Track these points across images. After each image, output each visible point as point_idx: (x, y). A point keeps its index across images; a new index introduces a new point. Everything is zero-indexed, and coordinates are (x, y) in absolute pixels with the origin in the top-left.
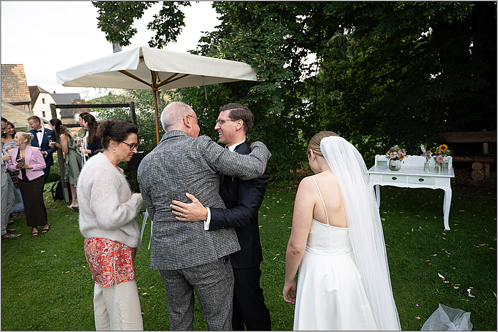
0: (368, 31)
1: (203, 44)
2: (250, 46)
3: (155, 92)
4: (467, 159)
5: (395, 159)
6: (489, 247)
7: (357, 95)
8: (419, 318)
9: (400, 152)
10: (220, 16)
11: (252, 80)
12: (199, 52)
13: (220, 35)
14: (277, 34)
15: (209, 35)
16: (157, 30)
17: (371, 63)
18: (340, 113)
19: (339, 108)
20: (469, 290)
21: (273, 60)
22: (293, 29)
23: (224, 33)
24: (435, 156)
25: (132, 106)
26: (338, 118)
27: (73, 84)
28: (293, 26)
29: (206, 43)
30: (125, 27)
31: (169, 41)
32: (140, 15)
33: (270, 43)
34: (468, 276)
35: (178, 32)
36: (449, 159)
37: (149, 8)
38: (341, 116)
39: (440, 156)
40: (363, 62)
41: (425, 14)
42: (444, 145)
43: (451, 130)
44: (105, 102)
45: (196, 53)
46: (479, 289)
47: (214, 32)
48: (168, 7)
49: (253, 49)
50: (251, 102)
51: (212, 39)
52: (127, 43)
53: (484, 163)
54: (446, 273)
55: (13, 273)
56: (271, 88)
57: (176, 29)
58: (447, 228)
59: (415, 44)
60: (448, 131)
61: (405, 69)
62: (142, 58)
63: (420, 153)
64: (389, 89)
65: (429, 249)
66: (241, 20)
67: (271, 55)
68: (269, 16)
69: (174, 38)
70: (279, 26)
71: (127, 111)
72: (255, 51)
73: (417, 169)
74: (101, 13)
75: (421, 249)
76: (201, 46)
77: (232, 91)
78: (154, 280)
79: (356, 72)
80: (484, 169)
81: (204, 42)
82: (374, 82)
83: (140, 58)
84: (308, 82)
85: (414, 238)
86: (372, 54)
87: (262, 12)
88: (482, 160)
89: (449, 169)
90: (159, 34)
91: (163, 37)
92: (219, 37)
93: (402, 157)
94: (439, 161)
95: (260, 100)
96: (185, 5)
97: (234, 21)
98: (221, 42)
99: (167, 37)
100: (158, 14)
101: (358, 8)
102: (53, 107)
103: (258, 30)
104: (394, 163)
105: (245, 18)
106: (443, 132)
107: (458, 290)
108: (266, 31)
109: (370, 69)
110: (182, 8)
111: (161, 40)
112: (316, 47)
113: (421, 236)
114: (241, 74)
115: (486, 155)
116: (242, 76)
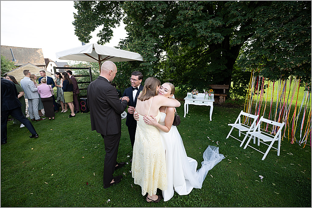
0: (187, 44)
1: (120, 44)
2: (140, 47)
3: (100, 63)
4: (218, 95)
5: (194, 94)
6: (224, 126)
7: (181, 69)
8: (200, 153)
9: (196, 92)
10: (128, 33)
11: (141, 60)
12: (119, 47)
13: (128, 41)
14: (151, 42)
15: (123, 41)
16: (101, 37)
17: (187, 57)
20: (217, 142)
21: (150, 53)
22: (158, 41)
23: (130, 40)
24: (208, 94)
25: (90, 69)
26: (174, 77)
27: (63, 58)
28: (158, 40)
29: (122, 44)
30: (87, 35)
31: (106, 42)
32: (94, 30)
33: (149, 46)
34: (217, 137)
35: (110, 39)
36: (213, 95)
37: (97, 27)
38: (175, 77)
39: (210, 94)
40: (184, 56)
41: (207, 40)
42: (212, 90)
43: (213, 84)
45: (118, 48)
46: (220, 141)
47: (125, 40)
48: (106, 28)
49: (142, 48)
50: (141, 70)
51: (124, 42)
52: (88, 42)
54: (210, 136)
56: (149, 64)
57: (109, 37)
58: (211, 120)
59: (202, 51)
60: (212, 84)
61: (198, 60)
62: (94, 48)
63: (203, 92)
64: (193, 67)
65: (204, 127)
66: (137, 35)
67: (149, 51)
68: (149, 35)
69: (108, 41)
70: (152, 39)
71: (88, 71)
72: (142, 49)
73: (202, 98)
74: (76, 28)
75: (202, 127)
77: (133, 65)
78: (100, 142)
79: (181, 60)
80: (223, 98)
81: (121, 43)
82: (187, 64)
83: (93, 48)
84: (163, 63)
85: (200, 124)
86: (187, 53)
87: (146, 33)
88: (223, 95)
89: (213, 98)
90: (102, 39)
91: (104, 40)
92: (127, 42)
93: (197, 94)
94: (210, 96)
95: (144, 69)
96: (113, 27)
97: (134, 35)
98: (128, 44)
99: (105, 40)
100: (101, 30)
101: (183, 35)
102: (55, 68)
103: (144, 40)
104: (194, 96)
105: (138, 35)
106: (211, 85)
107: (214, 142)
108: (147, 41)
109: (186, 59)
110: (112, 28)
111: (103, 41)
112: (166, 49)
113: (202, 123)
114: (136, 58)
115: (224, 94)
116: (137, 59)
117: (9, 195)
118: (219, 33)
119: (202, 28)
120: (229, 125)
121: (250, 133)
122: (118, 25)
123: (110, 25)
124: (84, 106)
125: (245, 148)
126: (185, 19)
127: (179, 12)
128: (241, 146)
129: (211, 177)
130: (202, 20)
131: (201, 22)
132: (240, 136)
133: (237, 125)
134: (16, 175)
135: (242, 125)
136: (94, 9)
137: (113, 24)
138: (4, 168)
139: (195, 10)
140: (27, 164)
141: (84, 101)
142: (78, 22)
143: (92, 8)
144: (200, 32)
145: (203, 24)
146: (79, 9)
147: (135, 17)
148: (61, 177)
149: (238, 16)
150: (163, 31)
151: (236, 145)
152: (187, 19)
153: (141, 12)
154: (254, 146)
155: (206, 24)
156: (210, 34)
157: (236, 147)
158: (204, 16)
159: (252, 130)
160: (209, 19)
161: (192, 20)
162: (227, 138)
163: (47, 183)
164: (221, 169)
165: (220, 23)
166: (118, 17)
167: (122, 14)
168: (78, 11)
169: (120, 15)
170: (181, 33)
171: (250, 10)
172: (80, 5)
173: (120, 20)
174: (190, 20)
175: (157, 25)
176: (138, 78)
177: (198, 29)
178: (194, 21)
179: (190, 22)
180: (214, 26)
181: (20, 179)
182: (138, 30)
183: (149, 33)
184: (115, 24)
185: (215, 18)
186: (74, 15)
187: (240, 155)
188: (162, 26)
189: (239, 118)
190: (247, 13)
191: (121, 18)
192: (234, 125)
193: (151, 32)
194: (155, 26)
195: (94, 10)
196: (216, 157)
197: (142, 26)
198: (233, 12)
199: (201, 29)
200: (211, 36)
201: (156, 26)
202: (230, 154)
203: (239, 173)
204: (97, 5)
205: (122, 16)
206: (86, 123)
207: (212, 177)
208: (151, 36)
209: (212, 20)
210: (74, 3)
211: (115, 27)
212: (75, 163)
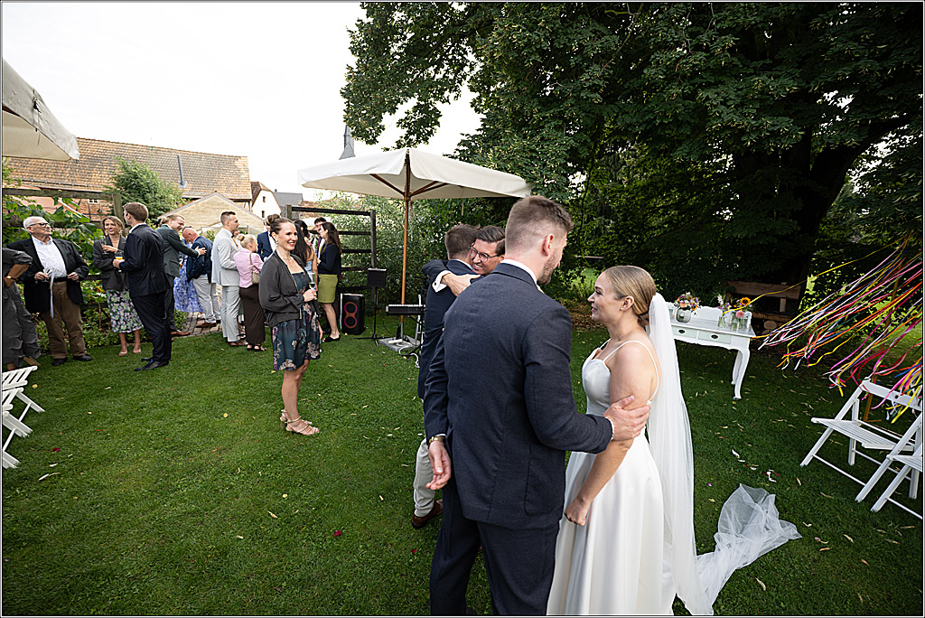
1: (461, 148)
2: (527, 157)
3: (407, 202)
5: (685, 309)
6: (788, 423)
7: (631, 225)
8: (713, 500)
9: (692, 301)
12: (457, 157)
13: (484, 140)
14: (561, 144)
16: (408, 129)
17: (652, 189)
18: (608, 244)
19: (608, 239)
20: (769, 473)
21: (554, 176)
23: (488, 137)
24: (734, 310)
25: (373, 214)
26: (605, 250)
27: (315, 185)
29: (466, 148)
30: (374, 123)
31: (420, 142)
32: (393, 110)
33: (552, 155)
34: (767, 457)
35: (430, 133)
36: (749, 315)
37: (404, 103)
38: (609, 249)
39: (741, 311)
40: (644, 187)
41: (743, 139)
42: (747, 298)
43: (743, 280)
44: (340, 207)
45: (452, 157)
46: (779, 472)
47: (476, 136)
48: (423, 103)
49: (530, 161)
51: (473, 144)
52: (373, 141)
53: (779, 322)
54: (741, 451)
55: (245, 392)
57: (429, 129)
58: (738, 395)
60: (740, 279)
63: (715, 304)
64: (669, 222)
65: (718, 419)
66: (514, 124)
67: (551, 170)
68: (553, 123)
69: (426, 140)
70: (562, 135)
71: (366, 220)
72: (531, 163)
73: (709, 322)
74: (349, 105)
75: (708, 417)
76: (460, 151)
78: (399, 421)
79: (634, 198)
81: (464, 146)
85: (699, 405)
87: (545, 118)
88: (777, 318)
89: (748, 326)
90: (410, 133)
91: (414, 137)
92: (482, 142)
93: (694, 307)
94: (739, 317)
96: (443, 102)
97: (505, 124)
99: (418, 138)
100: (411, 110)
101: (661, 123)
102: (290, 210)
103: (539, 137)
104: (683, 313)
105: (520, 123)
106: (735, 280)
107: (756, 472)
108: (546, 141)
109: (650, 198)
110: (439, 105)
111: (411, 140)
112: (589, 164)
113: (707, 403)
114: (513, 189)
115: (782, 313)
116: (513, 192)
117: (188, 531)
118: (784, 116)
119: (729, 103)
120: (814, 420)
121: (901, 458)
122: (454, 94)
123: (434, 96)
124: (353, 315)
125: (877, 506)
126: (671, 77)
127: (653, 57)
128: (861, 497)
129: (761, 586)
130: (727, 77)
131: (722, 83)
132: (852, 462)
133: (846, 424)
134: (200, 481)
135: (863, 426)
136: (398, 54)
137: (441, 92)
138: (172, 457)
139: (707, 50)
140: (224, 455)
141: (355, 301)
142: (357, 88)
143: (392, 50)
144: (720, 116)
145: (730, 90)
146: (362, 55)
147: (516, 73)
148: (307, 505)
149: (858, 59)
150: (593, 113)
151: (842, 493)
152: (678, 75)
153: (539, 60)
154: (912, 505)
155: (741, 90)
156: (753, 122)
157: (843, 499)
158: (737, 66)
159: (909, 449)
160: (751, 74)
161: (692, 78)
162: (802, 464)
163: (274, 516)
164: (792, 566)
165: (793, 87)
166: (456, 73)
167: (468, 64)
168: (359, 61)
169: (462, 66)
170: (655, 119)
171: (904, 40)
172: (365, 44)
173: (460, 82)
174: (684, 77)
175: (582, 95)
176: (494, 250)
177: (715, 107)
178: (698, 80)
179: (685, 87)
180: (772, 95)
181: (211, 492)
182: (521, 108)
183: (554, 118)
184: (447, 93)
185: (771, 71)
186: (349, 71)
187: (858, 528)
188: (597, 98)
189: (854, 401)
190: (893, 49)
191: (464, 77)
192: (836, 424)
193: (560, 116)
194: (575, 97)
195: (398, 57)
196: (767, 529)
197: (533, 97)
198: (840, 45)
199: (725, 105)
200: (758, 129)
201: (578, 98)
202: (821, 521)
203: (864, 591)
204: (406, 42)
205: (466, 69)
206: (358, 363)
207: (764, 586)
208: (557, 128)
209: (765, 77)
210: (351, 40)
211: (448, 101)
212: (340, 473)
